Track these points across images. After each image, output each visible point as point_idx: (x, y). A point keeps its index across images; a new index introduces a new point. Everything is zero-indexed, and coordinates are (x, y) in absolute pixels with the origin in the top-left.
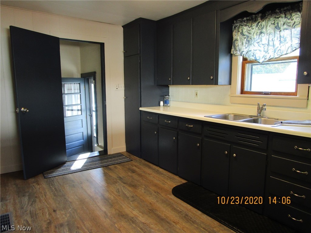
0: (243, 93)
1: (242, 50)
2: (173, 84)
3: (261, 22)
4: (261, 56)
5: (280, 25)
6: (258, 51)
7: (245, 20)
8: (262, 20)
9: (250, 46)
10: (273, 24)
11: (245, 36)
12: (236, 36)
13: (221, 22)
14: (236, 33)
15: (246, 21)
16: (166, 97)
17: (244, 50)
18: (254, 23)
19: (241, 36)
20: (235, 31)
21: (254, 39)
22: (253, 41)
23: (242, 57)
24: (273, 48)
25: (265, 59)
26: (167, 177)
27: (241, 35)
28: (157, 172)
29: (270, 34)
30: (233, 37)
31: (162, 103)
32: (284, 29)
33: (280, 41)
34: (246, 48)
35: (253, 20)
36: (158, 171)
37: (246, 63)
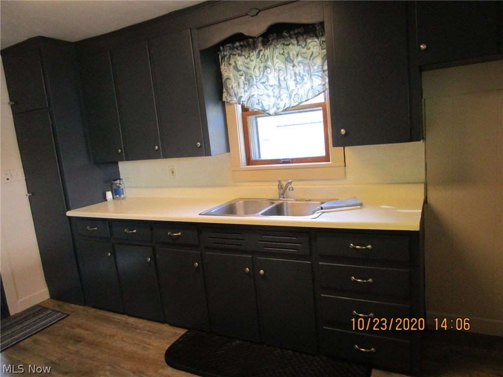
0: (250, 163)
1: (239, 95)
2: (128, 159)
3: (264, 50)
4: (271, 104)
5: (291, 56)
6: (265, 97)
7: (238, 46)
8: (264, 47)
9: (251, 88)
10: (282, 54)
11: (242, 72)
12: (227, 71)
13: (202, 49)
14: (226, 68)
15: (239, 48)
16: (116, 182)
17: (243, 95)
18: (253, 52)
19: (236, 73)
20: (223, 64)
21: (256, 77)
22: (255, 80)
23: (240, 106)
24: (287, 92)
25: (278, 109)
26: (148, 331)
27: (234, 71)
28: (126, 326)
29: (279, 70)
30: (223, 74)
31: (109, 195)
32: (299, 62)
33: (296, 80)
34: (245, 92)
35: (250, 47)
36: (127, 323)
37: (249, 115)
